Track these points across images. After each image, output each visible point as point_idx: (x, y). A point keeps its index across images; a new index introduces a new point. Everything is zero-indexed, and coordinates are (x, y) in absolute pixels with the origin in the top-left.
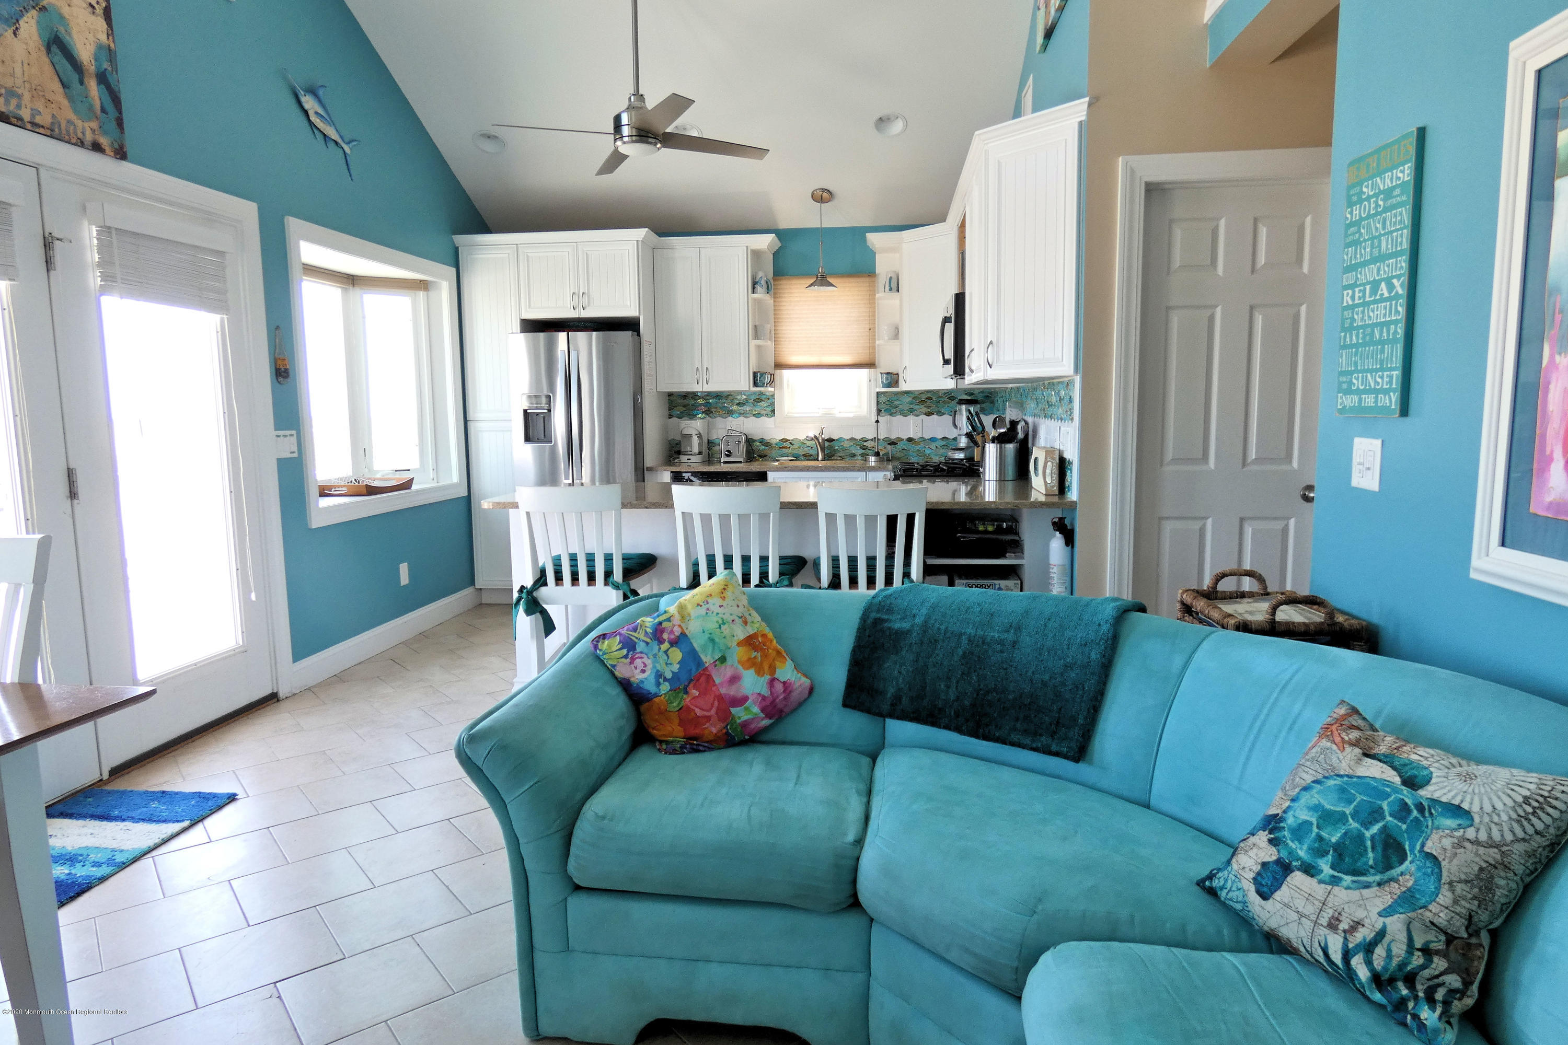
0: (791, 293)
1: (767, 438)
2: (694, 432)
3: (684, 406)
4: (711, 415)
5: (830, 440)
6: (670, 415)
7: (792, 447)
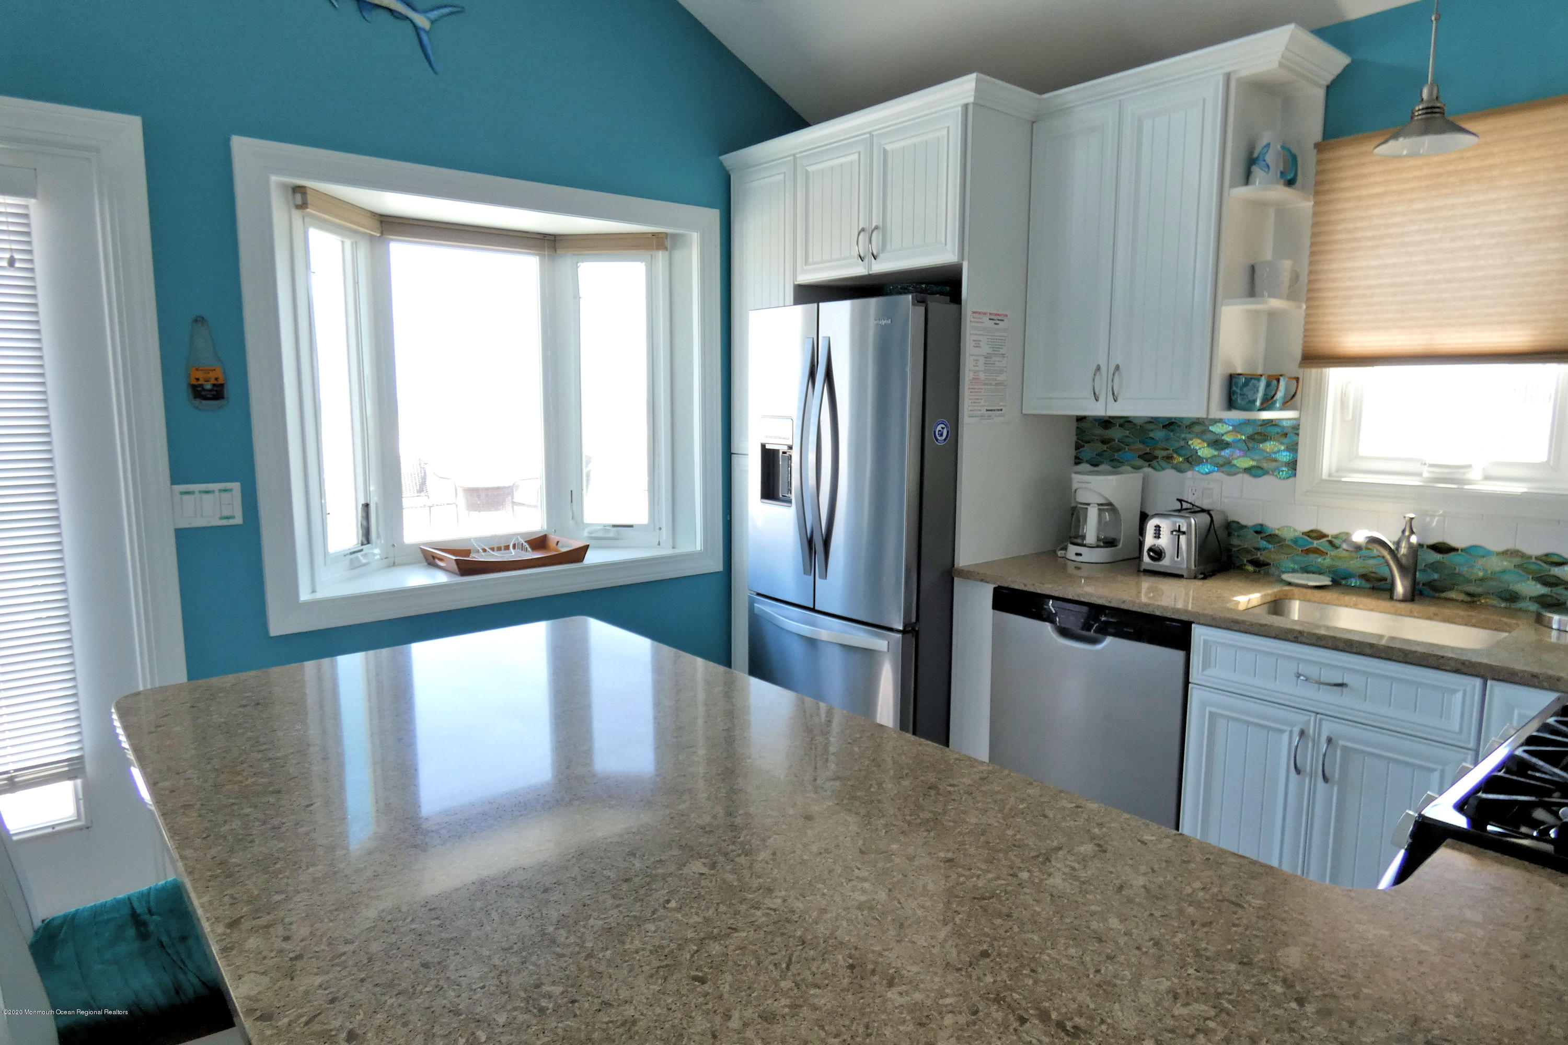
0: (1364, 176)
1: (1273, 523)
2: (1094, 499)
3: (1104, 442)
4: (1154, 463)
5: (1441, 548)
6: (1076, 458)
7: (1333, 553)
